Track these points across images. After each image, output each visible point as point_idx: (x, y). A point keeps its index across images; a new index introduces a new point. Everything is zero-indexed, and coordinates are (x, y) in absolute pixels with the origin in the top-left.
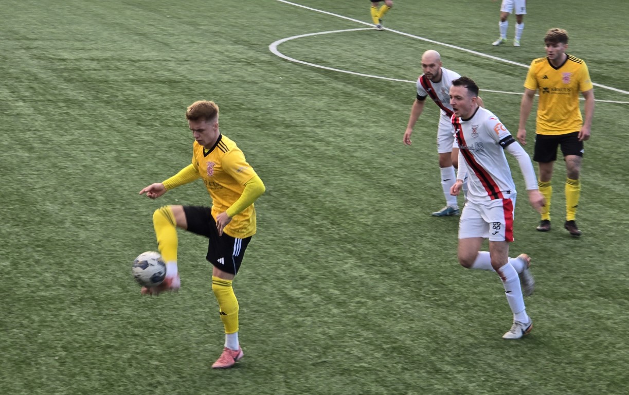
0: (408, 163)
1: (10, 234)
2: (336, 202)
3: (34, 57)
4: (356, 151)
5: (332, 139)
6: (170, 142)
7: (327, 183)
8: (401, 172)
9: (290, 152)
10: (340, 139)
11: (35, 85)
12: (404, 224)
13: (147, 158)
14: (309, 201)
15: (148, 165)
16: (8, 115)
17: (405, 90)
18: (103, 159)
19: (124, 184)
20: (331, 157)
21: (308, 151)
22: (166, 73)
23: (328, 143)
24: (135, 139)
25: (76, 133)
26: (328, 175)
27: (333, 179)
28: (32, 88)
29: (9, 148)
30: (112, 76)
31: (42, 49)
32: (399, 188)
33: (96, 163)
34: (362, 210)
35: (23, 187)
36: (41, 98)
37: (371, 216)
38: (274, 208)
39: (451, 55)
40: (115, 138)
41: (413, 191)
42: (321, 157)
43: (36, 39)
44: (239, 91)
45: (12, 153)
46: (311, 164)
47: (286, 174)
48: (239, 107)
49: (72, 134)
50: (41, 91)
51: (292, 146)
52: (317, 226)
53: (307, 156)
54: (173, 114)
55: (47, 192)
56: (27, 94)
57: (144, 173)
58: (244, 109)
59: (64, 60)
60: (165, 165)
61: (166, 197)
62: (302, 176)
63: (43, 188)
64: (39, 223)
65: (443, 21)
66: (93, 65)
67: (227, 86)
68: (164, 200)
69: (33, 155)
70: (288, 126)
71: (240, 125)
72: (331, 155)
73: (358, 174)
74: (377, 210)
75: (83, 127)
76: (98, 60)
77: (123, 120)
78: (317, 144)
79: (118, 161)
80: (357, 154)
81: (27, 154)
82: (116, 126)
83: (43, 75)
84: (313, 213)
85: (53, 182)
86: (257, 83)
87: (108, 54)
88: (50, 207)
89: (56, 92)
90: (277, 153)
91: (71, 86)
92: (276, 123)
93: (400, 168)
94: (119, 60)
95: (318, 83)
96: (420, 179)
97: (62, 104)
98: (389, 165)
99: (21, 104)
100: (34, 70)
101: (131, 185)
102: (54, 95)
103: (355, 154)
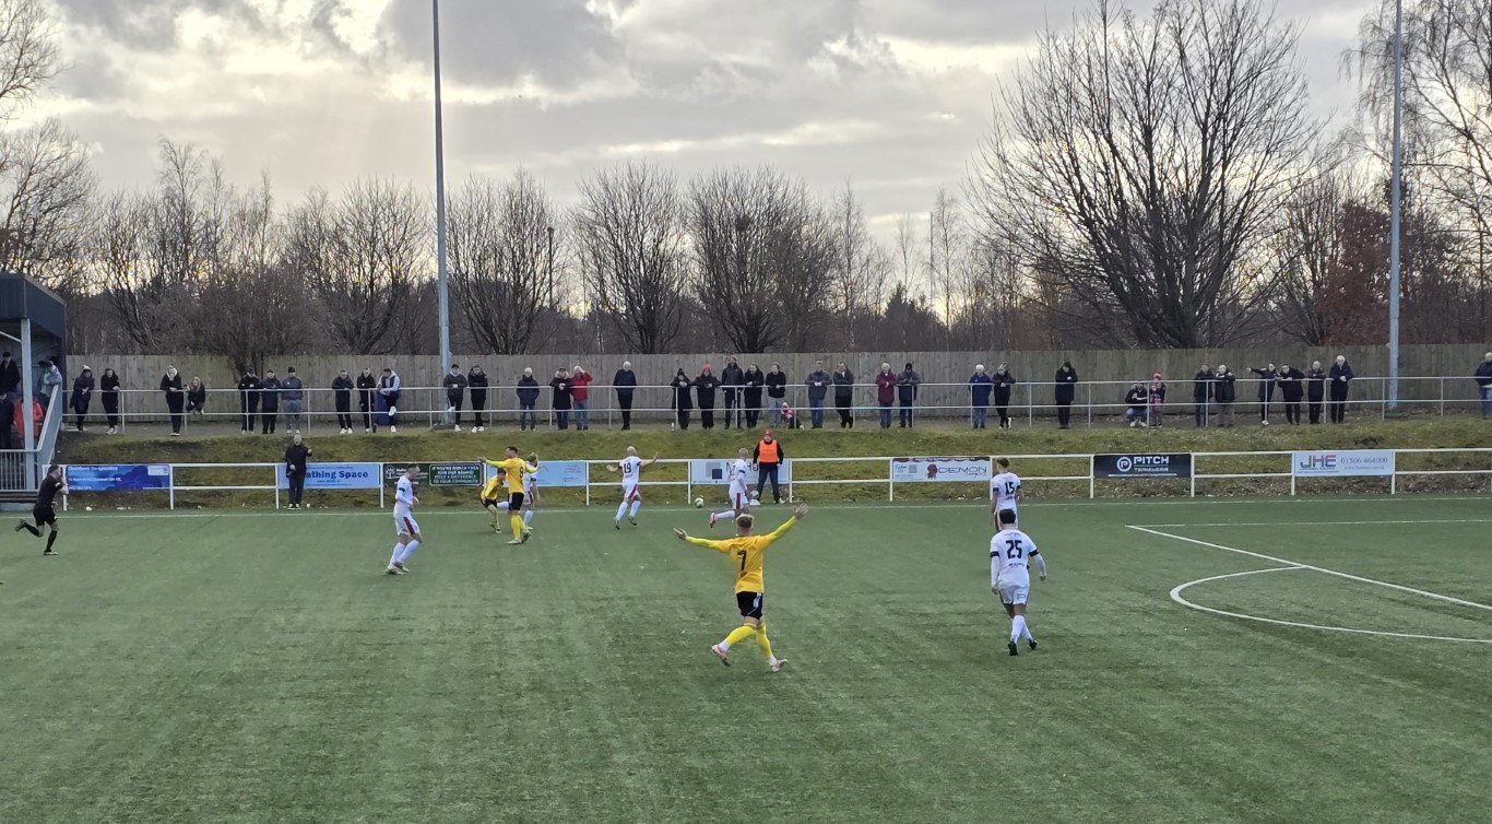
0: (1348, 727)
1: (869, 817)
2: (1258, 776)
3: (892, 612)
4: (1281, 714)
5: (1250, 701)
6: (1054, 708)
7: (1246, 754)
8: (1340, 739)
9: (1200, 716)
10: (1260, 700)
11: (893, 644)
12: (1345, 801)
13: (1027, 727)
14: (1226, 775)
15: (1028, 735)
16: (862, 680)
17: (1339, 640)
18: (977, 729)
19: (1002, 757)
20: (1251, 722)
21: (1221, 715)
22: (1046, 627)
23: (1247, 706)
24: (1013, 704)
25: (944, 699)
26: (1249, 743)
27: (1255, 748)
28: (889, 648)
29: (866, 718)
30: (982, 632)
31: (900, 603)
32: (1337, 756)
33: (966, 733)
34: (1291, 785)
35: (882, 763)
36: (899, 659)
37: (1304, 792)
38: (1182, 783)
39: (1396, 597)
40: (989, 705)
41: (1355, 760)
42: (1238, 722)
43: (894, 592)
44: (1134, 646)
45: (870, 723)
46: (1226, 730)
47: (1196, 743)
48: (1136, 664)
49: (939, 701)
50: (901, 651)
51: (1202, 709)
52: (1237, 804)
53: (1221, 722)
54: (1056, 675)
55: (911, 768)
56: (884, 655)
57: (1024, 744)
58: (1142, 667)
59: (926, 615)
60: (1049, 734)
61: (1050, 772)
62: (1216, 745)
63: (906, 763)
64: (903, 805)
65: (1384, 557)
66: (961, 620)
67: (1120, 640)
68: (1050, 776)
69: (894, 726)
70: (1196, 686)
71: (1137, 686)
72: (1250, 719)
73: (1284, 741)
74: (1311, 785)
75: (950, 693)
76: (967, 614)
77: (998, 683)
78: (1233, 706)
79: (993, 732)
80: (1284, 717)
81: (885, 725)
82: (990, 689)
83: (901, 632)
84: (1231, 790)
85: (916, 757)
86: (1156, 636)
87: (978, 607)
88: (914, 786)
89: (918, 652)
90: (1184, 718)
91: (936, 645)
92: (1182, 682)
93: (1338, 733)
94: (990, 613)
95: (1231, 633)
96: (1364, 747)
97: (924, 667)
98: (1324, 731)
99: (878, 666)
100: (893, 628)
101: (1009, 758)
102: (917, 656)
103: (1279, 718)
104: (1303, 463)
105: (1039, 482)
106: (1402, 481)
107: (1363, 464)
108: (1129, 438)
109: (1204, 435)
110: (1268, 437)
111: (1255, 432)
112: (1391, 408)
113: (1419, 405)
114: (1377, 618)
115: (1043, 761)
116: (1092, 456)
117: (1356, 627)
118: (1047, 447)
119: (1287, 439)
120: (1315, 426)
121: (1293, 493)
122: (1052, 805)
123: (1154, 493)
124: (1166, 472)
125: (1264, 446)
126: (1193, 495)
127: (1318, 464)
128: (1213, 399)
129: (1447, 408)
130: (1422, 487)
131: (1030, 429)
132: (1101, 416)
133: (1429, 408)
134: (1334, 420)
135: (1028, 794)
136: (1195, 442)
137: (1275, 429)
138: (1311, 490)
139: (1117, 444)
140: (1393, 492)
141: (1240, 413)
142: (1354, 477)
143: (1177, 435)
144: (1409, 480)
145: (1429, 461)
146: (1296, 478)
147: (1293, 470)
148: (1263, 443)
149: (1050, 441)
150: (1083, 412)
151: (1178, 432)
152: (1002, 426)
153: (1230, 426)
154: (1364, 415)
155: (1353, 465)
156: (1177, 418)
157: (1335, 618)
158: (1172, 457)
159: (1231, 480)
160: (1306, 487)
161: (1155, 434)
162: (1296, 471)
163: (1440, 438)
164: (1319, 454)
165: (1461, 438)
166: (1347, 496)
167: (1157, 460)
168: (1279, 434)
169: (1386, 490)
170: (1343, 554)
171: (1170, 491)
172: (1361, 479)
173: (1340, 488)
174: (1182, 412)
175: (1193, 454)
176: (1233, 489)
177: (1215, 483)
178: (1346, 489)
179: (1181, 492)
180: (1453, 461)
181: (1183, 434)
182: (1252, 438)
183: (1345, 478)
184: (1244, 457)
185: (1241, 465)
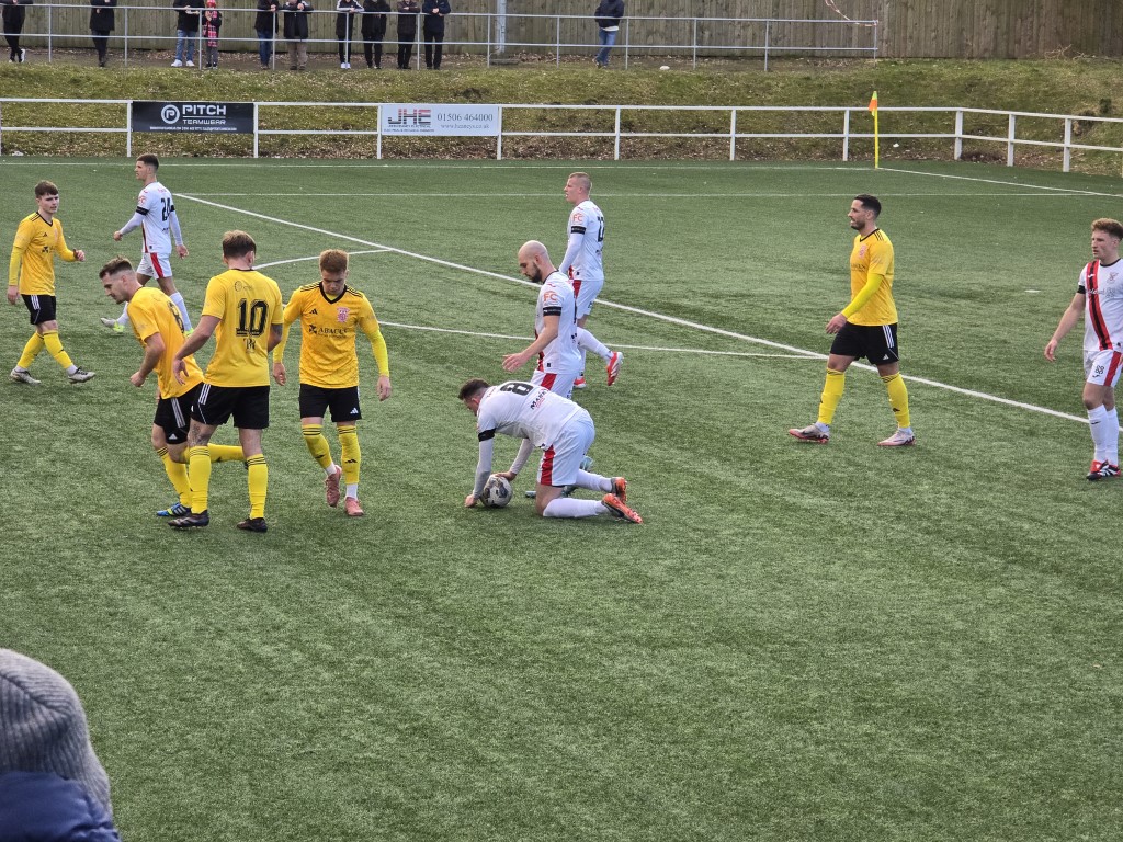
0: (436, 451)
6: (73, 428)
8: (424, 465)
13: (38, 452)
15: (40, 463)
17: (429, 342)
24: (20, 423)
32: (421, 488)
37: (380, 532)
39: (498, 289)
57: (35, 475)
60: (66, 462)
61: (68, 511)
65: (485, 238)
68: (65, 516)
93: (423, 459)
96: (454, 475)
98: (407, 455)
104: (390, 119)
105: (61, 135)
106: (510, 144)
107: (463, 122)
108: (176, 80)
109: (269, 79)
110: (348, 85)
111: (334, 77)
112: (498, 52)
113: (531, 50)
114: (475, 315)
115: (58, 497)
116: (130, 102)
117: (451, 326)
118: (71, 89)
119: (372, 87)
120: (405, 73)
121: (379, 157)
122: (67, 553)
123: (208, 152)
124: (222, 126)
125: (344, 95)
126: (256, 156)
127: (410, 121)
128: (281, 33)
129: (565, 53)
130: (532, 152)
131: (49, 64)
132: (141, 50)
133: (542, 52)
134: (429, 65)
135: (38, 540)
136: (259, 89)
137: (358, 74)
138: (401, 153)
139: (162, 87)
140: (499, 157)
141: (315, 53)
142: (453, 138)
143: (237, 78)
144: (517, 143)
145: (542, 119)
146: (383, 138)
147: (379, 129)
148: (344, 93)
149: (75, 82)
150: (117, 45)
151: (238, 75)
152: (13, 60)
153: (302, 69)
154: (466, 60)
155: (452, 122)
156: (237, 56)
157: (425, 315)
158: (229, 106)
159: (304, 138)
160: (395, 148)
161: (209, 77)
162: (383, 129)
163: (556, 91)
164: (411, 107)
165: (581, 93)
166: (444, 161)
167: (211, 110)
168: (362, 81)
169: (491, 154)
170: (436, 234)
171: (228, 150)
172: (461, 140)
173: (435, 151)
174: (243, 49)
175: (256, 104)
176: (307, 149)
177: (284, 140)
178: (443, 152)
179: (241, 152)
180: (570, 121)
181: (244, 77)
182: (330, 85)
183: (443, 138)
184: (317, 109)
185: (316, 120)
